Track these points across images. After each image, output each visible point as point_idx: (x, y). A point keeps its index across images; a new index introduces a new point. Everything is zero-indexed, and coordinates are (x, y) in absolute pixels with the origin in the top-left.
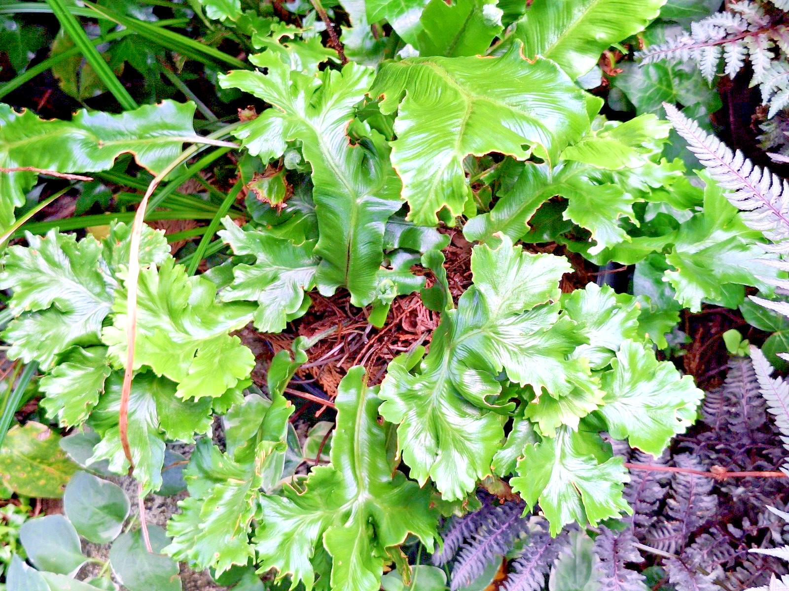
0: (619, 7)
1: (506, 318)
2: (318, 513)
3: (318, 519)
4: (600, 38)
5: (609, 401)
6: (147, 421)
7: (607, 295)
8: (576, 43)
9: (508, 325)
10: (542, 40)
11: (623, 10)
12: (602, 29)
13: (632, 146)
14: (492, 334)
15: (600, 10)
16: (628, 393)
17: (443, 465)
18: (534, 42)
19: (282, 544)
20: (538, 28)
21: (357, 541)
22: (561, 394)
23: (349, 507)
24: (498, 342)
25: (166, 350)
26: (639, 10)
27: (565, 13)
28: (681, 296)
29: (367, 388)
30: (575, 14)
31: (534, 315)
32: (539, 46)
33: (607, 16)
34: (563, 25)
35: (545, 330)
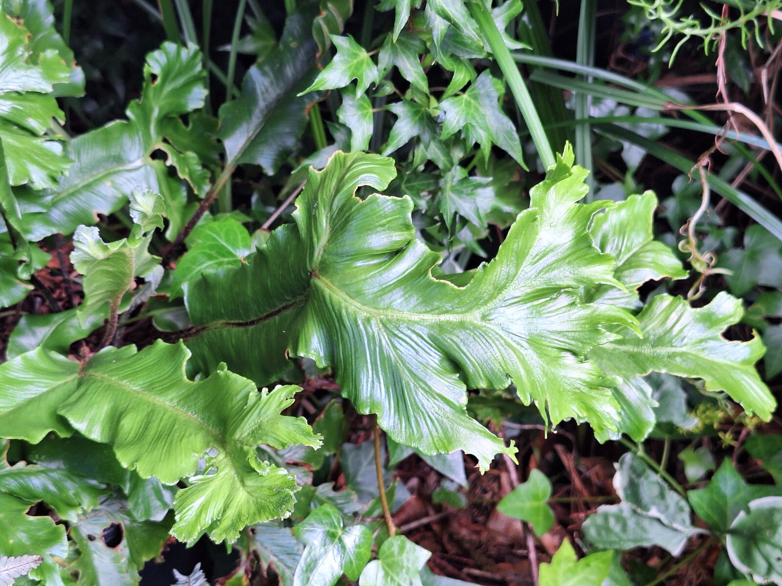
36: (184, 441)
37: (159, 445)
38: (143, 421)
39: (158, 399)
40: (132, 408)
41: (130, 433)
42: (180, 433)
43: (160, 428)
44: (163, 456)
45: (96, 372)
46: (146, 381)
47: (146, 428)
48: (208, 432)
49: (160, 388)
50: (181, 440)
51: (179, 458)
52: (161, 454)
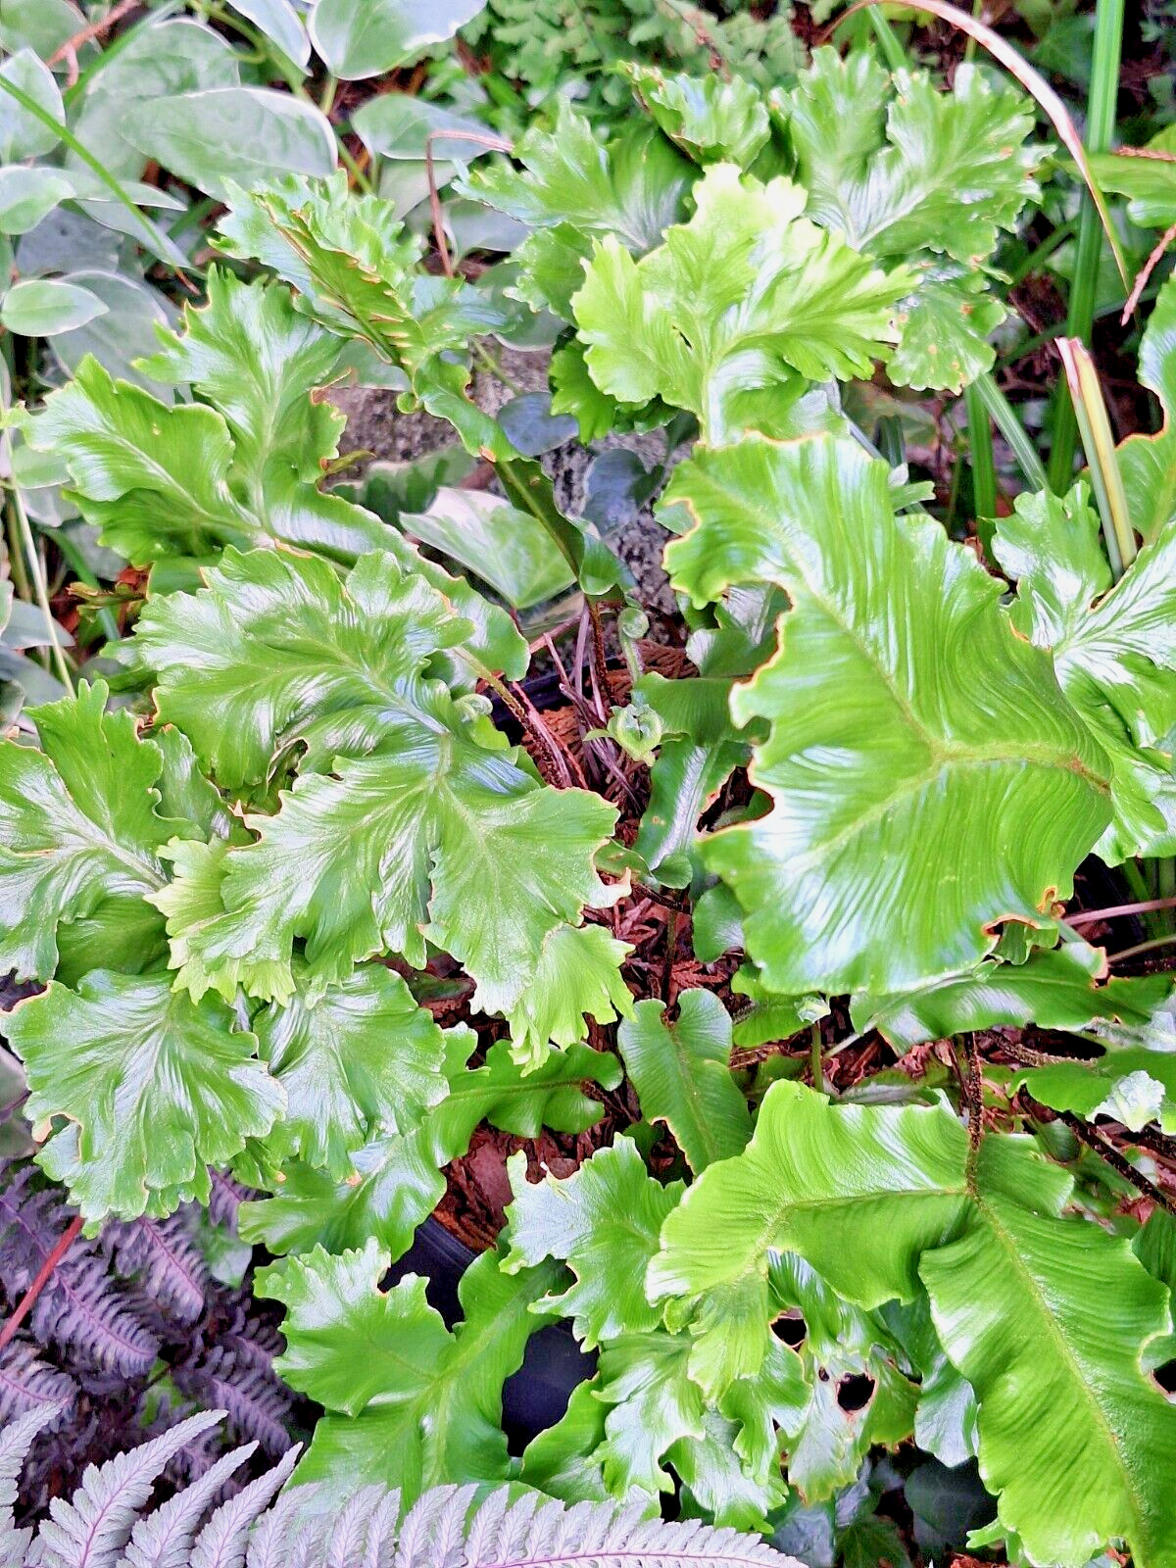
0: (1066, 1454)
1: (439, 827)
3: (258, 432)
4: (1007, 1382)
5: (175, 1003)
6: (596, 220)
8: (1019, 1335)
9: (423, 825)
10: (1059, 1275)
11: (1052, 1459)
12: (1025, 1399)
13: (705, 1297)
15: (1078, 1416)
16: (173, 1048)
17: (222, 631)
18: (1068, 1258)
19: (242, 337)
20: (1095, 1277)
22: (227, 878)
23: (255, 507)
25: (712, 277)
26: (1036, 1489)
27: (1104, 1346)
29: (479, 674)
30: (1094, 1365)
32: (1051, 1265)
33: (1053, 1422)
34: (1077, 1331)
35: (374, 896)
36: (1090, 1497)
37: (1047, 1475)
38: (1039, 1394)
39: (1078, 1359)
40: (1032, 1355)
41: (1011, 1405)
42: (1089, 1474)
43: (1061, 1437)
44: (1048, 1503)
45: (1002, 1215)
46: (1071, 1305)
47: (1041, 1415)
48: (1130, 1498)
49: (1088, 1340)
50: (1085, 1494)
51: (1069, 1526)
52: (1045, 1499)
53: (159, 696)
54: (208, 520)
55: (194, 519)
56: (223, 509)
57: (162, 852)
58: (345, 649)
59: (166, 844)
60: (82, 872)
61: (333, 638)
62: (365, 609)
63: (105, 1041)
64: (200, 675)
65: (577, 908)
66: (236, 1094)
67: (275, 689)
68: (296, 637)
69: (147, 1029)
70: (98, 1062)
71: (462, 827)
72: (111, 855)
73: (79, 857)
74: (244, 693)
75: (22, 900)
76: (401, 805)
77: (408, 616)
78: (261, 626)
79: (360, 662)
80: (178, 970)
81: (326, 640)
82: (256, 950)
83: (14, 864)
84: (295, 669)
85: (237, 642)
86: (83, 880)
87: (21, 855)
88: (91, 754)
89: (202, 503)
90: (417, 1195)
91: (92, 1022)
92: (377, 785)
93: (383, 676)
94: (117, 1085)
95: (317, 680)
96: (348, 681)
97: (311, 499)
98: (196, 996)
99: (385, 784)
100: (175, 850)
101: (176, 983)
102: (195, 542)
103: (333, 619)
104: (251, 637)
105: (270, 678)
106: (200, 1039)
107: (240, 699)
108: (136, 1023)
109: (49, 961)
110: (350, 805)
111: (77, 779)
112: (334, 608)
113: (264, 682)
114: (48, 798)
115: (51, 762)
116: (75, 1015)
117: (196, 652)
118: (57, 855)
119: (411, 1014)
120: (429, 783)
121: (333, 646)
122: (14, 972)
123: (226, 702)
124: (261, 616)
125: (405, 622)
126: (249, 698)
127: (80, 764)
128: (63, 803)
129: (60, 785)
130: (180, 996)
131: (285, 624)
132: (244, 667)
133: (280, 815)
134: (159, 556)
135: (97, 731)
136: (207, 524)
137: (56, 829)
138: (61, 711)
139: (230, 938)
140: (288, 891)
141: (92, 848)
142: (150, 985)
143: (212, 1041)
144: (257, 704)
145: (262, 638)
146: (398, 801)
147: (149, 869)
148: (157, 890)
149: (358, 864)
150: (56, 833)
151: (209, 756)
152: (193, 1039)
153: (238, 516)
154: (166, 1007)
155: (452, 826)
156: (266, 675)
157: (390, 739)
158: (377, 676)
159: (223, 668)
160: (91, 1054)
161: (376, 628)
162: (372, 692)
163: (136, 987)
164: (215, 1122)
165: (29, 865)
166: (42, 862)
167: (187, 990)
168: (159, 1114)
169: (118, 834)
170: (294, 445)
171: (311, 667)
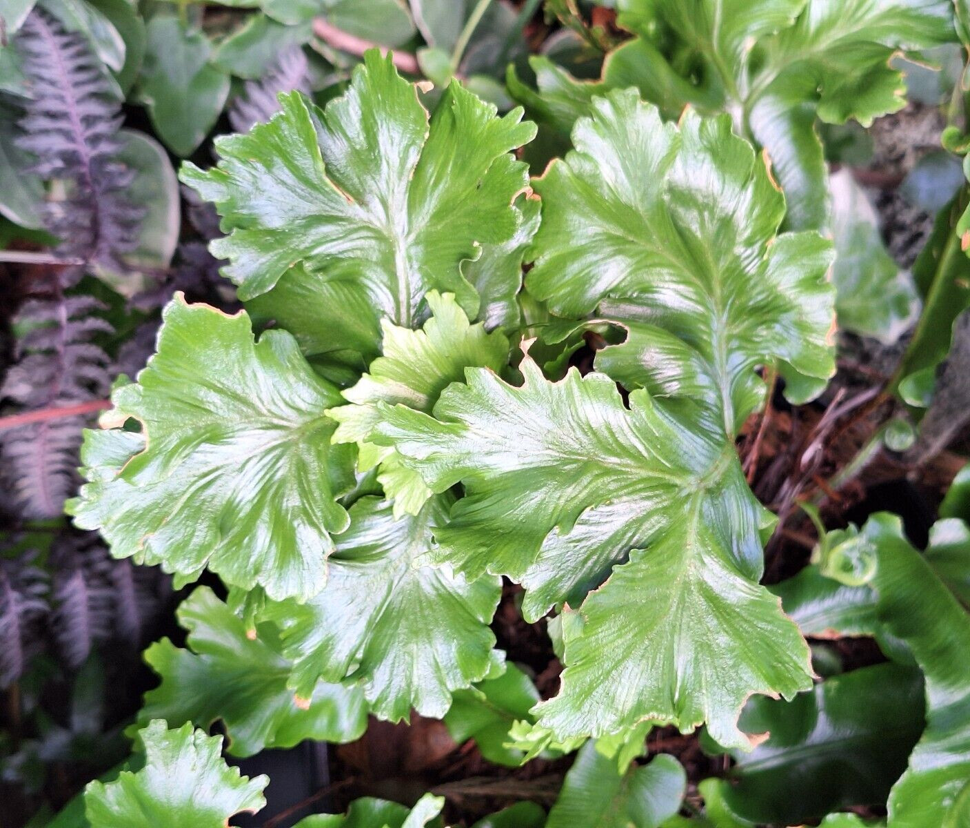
1: (660, 531)
2: (824, 44)
5: (318, 424)
7: (392, 698)
9: (649, 515)
14: (677, 481)
16: (278, 458)
17: (652, 171)
21: (718, 17)
22: (461, 385)
23: (756, 83)
24: (658, 467)
28: (205, 752)
31: (589, 564)
35: (557, 530)
53: (555, 169)
54: (712, 52)
55: (703, 41)
56: (732, 59)
57: (433, 297)
58: (723, 283)
59: (441, 293)
60: (359, 243)
61: (723, 264)
62: (770, 270)
63: (235, 397)
64: (602, 187)
65: (696, 719)
66: (288, 547)
67: (645, 262)
68: (699, 234)
69: (276, 421)
70: (212, 408)
71: (678, 551)
72: (393, 254)
73: (368, 228)
74: (618, 238)
75: (291, 214)
76: (649, 479)
77: (792, 308)
78: (683, 196)
79: (724, 306)
80: (348, 403)
81: (717, 260)
82: (421, 462)
83: (316, 182)
84: (673, 260)
85: (654, 191)
86: (353, 250)
87: (328, 181)
88: (462, 167)
89: (722, 38)
90: (334, 719)
91: (242, 372)
92: (650, 441)
93: (730, 338)
94: (208, 440)
95: (681, 287)
96: (702, 315)
97: (801, 123)
98: (339, 437)
99: (655, 447)
100: (443, 305)
101: (335, 410)
102: (683, 56)
103: (739, 250)
104: (666, 197)
105: (649, 247)
106: (306, 473)
107: (611, 238)
108: (273, 409)
109: (261, 284)
110: (612, 434)
111: (431, 170)
112: (749, 243)
113: (643, 245)
114: (395, 159)
115: (427, 135)
116: (235, 354)
117: (619, 166)
118: (353, 210)
119: (478, 623)
120: (689, 484)
121: (717, 271)
122: (227, 262)
123: (598, 230)
124: (690, 190)
125: (786, 311)
126: (619, 245)
127: (445, 164)
128: (400, 175)
129: (414, 158)
130: (327, 423)
131: (701, 214)
132: (639, 217)
133: (554, 385)
134: (646, 36)
135: (488, 158)
136: (707, 56)
137: (374, 187)
138: (478, 112)
139: (413, 433)
140: (495, 448)
141: (385, 233)
142: (315, 389)
143: (313, 486)
144: (619, 258)
145: (673, 206)
146: (651, 474)
147: (409, 294)
148: (397, 323)
149: (570, 490)
150: (371, 192)
151: (542, 253)
152: (302, 467)
153: (736, 76)
154: (308, 419)
155: (671, 541)
156: (649, 240)
157: (692, 404)
158: (726, 333)
159: (624, 199)
160: (214, 398)
161: (762, 292)
162: (710, 344)
163: (301, 380)
164: (248, 546)
165: (325, 193)
166: (336, 202)
167: (337, 425)
168: (213, 497)
169: (417, 243)
170: (836, 75)
171: (688, 274)
